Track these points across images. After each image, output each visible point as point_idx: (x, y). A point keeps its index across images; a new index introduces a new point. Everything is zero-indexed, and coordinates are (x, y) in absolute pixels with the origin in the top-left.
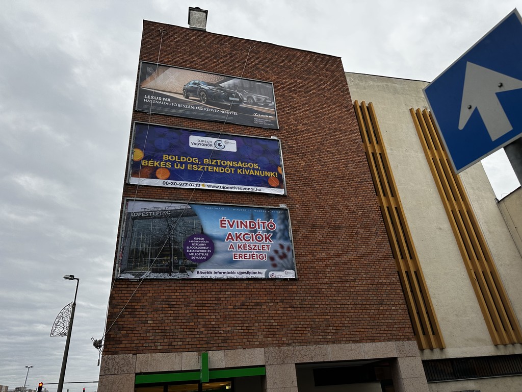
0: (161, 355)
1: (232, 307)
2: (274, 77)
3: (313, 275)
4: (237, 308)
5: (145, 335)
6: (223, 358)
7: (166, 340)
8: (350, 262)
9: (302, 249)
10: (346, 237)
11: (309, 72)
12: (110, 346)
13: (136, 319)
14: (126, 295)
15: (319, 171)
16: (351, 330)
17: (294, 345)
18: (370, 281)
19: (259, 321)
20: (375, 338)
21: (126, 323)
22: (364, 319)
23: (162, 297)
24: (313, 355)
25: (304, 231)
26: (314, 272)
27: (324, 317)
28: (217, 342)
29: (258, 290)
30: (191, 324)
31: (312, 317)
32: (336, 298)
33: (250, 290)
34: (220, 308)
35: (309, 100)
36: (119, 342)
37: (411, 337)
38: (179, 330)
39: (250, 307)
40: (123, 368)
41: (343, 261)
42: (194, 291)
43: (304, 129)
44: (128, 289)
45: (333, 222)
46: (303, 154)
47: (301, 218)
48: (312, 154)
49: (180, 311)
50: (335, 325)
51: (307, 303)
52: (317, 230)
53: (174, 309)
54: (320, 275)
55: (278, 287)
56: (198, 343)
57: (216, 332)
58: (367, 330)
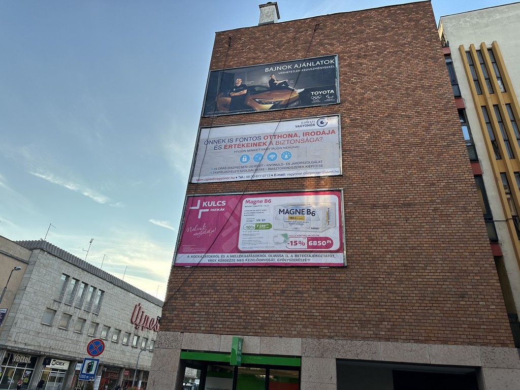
0: (203, 336)
1: (272, 294)
2: (340, 48)
3: (368, 262)
4: (276, 295)
5: (192, 316)
6: (259, 345)
7: (208, 322)
8: (422, 245)
9: (357, 233)
10: (418, 216)
11: (385, 29)
12: (164, 324)
13: (186, 302)
14: (181, 280)
15: (388, 142)
16: (413, 327)
17: (336, 338)
18: (448, 268)
19: (299, 310)
20: (448, 339)
21: (178, 304)
22: (435, 315)
23: (209, 282)
24: (359, 351)
27: (379, 310)
28: (255, 327)
29: (301, 278)
30: (231, 308)
31: (362, 309)
32: (396, 289)
33: (292, 278)
34: (260, 294)
36: (171, 321)
37: (509, 342)
38: (221, 314)
39: (290, 295)
40: (172, 344)
41: (411, 245)
42: (237, 277)
43: (372, 96)
44: (183, 275)
45: (401, 200)
46: (369, 125)
47: (359, 199)
48: (381, 123)
49: (223, 296)
50: (392, 320)
51: (358, 294)
52: (378, 210)
53: (218, 293)
54: (377, 262)
55: (324, 275)
56: (236, 327)
57: (254, 318)
58: (438, 328)
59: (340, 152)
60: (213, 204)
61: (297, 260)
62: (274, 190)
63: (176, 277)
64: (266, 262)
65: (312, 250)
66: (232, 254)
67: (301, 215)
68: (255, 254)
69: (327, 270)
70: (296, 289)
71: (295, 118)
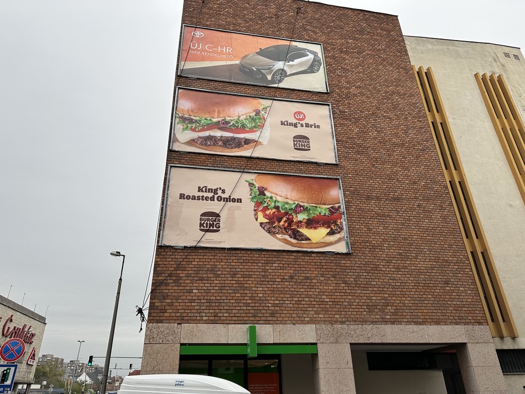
0: (207, 327)
1: (280, 280)
2: (323, 38)
3: (369, 250)
4: (284, 280)
5: (189, 304)
6: (272, 333)
7: (211, 311)
8: (412, 237)
9: (356, 221)
10: (407, 210)
11: (362, 32)
12: (155, 315)
13: (180, 288)
15: (375, 138)
16: (412, 311)
17: (348, 323)
18: (434, 258)
19: (310, 296)
20: (440, 320)
21: (171, 291)
22: (428, 299)
23: (207, 266)
24: (369, 335)
25: (358, 202)
26: (369, 247)
27: (382, 295)
28: (265, 315)
29: (308, 263)
30: (237, 295)
31: (368, 295)
32: (395, 276)
33: (299, 263)
34: (267, 280)
35: (363, 62)
36: (163, 311)
37: (483, 321)
38: (225, 301)
39: (298, 281)
40: (168, 338)
41: (403, 236)
42: (239, 261)
43: (357, 92)
45: (391, 194)
46: (357, 120)
47: (355, 189)
48: (367, 119)
49: (226, 282)
50: (395, 304)
51: (363, 280)
52: (373, 201)
53: (220, 279)
54: (376, 250)
55: (330, 261)
56: (245, 315)
57: (263, 305)
58: (431, 311)
59: (334, 141)
63: (164, 260)
69: (333, 256)
70: (304, 275)
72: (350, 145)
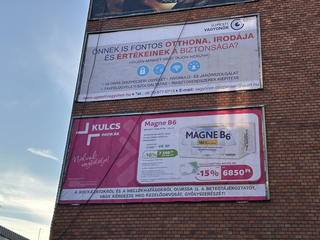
1: (179, 236)
3: (296, 194)
4: (184, 236)
9: (281, 159)
14: (67, 221)
23: (102, 223)
29: (214, 215)
33: (203, 215)
34: (164, 236)
42: (136, 216)
44: (70, 214)
46: (295, 27)
47: (283, 117)
48: (309, 23)
51: (284, 233)
52: (308, 131)
53: (114, 236)
54: (306, 194)
55: (242, 211)
59: (259, 61)
60: (105, 127)
61: (208, 194)
62: (179, 109)
63: (61, 218)
64: (171, 197)
65: (227, 181)
66: (129, 188)
67: (213, 139)
68: (157, 188)
69: (246, 205)
70: (208, 229)
71: (203, 19)
72: (282, 62)
